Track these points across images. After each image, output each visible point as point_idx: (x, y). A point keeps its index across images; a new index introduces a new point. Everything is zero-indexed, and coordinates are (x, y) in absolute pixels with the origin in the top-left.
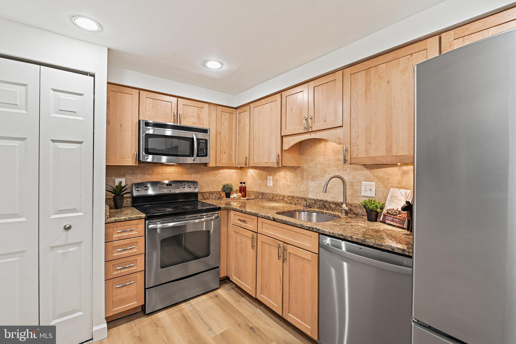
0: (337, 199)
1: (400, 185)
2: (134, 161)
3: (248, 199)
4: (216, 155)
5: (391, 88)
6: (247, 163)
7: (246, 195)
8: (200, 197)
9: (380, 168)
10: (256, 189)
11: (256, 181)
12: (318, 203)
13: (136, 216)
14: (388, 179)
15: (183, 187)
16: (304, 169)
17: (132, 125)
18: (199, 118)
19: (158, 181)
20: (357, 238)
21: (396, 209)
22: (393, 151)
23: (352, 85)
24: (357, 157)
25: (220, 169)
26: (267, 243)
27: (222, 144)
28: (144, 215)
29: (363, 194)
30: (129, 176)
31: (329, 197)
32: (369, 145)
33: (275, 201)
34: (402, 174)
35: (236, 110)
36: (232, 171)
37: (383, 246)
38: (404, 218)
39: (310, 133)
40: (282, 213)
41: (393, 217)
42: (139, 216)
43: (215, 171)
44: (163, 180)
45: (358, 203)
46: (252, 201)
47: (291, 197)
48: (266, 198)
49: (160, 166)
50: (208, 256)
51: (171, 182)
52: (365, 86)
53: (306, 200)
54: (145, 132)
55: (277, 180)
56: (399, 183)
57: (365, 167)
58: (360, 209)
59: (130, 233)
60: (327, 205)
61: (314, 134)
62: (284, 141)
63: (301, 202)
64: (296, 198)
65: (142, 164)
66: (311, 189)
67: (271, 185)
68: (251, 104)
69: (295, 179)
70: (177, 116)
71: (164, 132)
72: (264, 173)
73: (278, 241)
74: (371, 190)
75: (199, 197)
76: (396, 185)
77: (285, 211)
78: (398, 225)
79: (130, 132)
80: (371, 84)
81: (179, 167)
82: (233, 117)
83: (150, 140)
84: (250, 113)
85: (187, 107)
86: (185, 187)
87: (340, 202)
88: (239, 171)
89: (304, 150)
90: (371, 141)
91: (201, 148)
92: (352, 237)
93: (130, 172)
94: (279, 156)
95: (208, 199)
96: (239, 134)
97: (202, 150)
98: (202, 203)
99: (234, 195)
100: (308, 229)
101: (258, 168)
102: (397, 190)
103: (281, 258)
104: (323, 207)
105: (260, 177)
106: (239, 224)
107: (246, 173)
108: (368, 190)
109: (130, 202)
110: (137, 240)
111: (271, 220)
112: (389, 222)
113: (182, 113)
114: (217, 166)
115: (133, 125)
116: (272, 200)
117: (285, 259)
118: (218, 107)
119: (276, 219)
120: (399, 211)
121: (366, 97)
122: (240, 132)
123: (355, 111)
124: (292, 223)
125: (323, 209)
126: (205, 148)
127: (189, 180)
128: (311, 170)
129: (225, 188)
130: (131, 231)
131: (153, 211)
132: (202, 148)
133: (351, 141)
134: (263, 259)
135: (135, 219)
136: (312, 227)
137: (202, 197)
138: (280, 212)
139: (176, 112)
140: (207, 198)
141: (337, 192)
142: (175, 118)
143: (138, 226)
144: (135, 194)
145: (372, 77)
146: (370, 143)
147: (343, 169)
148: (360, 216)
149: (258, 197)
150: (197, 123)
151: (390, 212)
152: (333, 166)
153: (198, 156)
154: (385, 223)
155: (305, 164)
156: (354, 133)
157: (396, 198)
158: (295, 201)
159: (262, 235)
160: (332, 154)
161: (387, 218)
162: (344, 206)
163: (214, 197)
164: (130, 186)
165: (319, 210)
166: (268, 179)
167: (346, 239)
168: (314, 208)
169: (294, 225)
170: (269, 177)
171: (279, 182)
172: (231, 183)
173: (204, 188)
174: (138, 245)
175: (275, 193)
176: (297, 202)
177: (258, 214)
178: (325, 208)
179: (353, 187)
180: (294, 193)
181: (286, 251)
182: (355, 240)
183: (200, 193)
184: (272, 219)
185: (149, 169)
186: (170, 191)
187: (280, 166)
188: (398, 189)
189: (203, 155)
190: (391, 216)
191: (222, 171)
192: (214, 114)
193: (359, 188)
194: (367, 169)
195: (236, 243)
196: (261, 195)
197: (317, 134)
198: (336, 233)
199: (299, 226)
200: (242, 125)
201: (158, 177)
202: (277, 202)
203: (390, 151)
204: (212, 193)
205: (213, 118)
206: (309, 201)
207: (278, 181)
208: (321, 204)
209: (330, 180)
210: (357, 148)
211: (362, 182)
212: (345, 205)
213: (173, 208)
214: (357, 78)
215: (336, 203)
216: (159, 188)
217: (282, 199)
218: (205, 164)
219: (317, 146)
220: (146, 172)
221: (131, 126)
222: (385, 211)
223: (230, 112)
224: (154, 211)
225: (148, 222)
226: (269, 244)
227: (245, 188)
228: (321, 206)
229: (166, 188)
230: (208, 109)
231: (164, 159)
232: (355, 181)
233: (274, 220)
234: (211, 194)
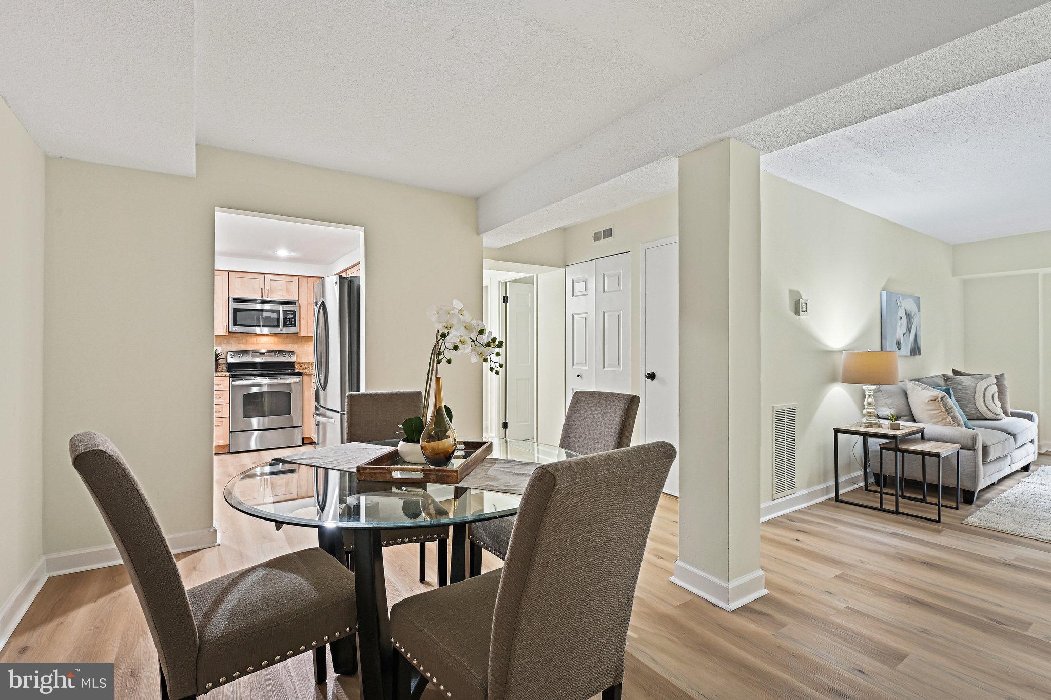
2: (225, 331)
8: (297, 367)
18: (288, 290)
30: (223, 344)
44: (259, 349)
49: (254, 336)
51: (267, 350)
54: (233, 307)
65: (232, 334)
70: (265, 291)
81: (271, 337)
83: (238, 314)
85: (275, 282)
93: (226, 341)
110: (223, 392)
113: (270, 289)
118: (310, 279)
126: (293, 319)
127: (286, 349)
132: (290, 319)
137: (300, 367)
139: (263, 288)
142: (263, 293)
143: (224, 382)
144: (230, 360)
150: (285, 296)
153: (284, 326)
164: (225, 353)
174: (224, 396)
183: (298, 363)
185: (242, 338)
189: (290, 325)
201: (252, 346)
218: (295, 334)
230: (297, 282)
231: (257, 330)
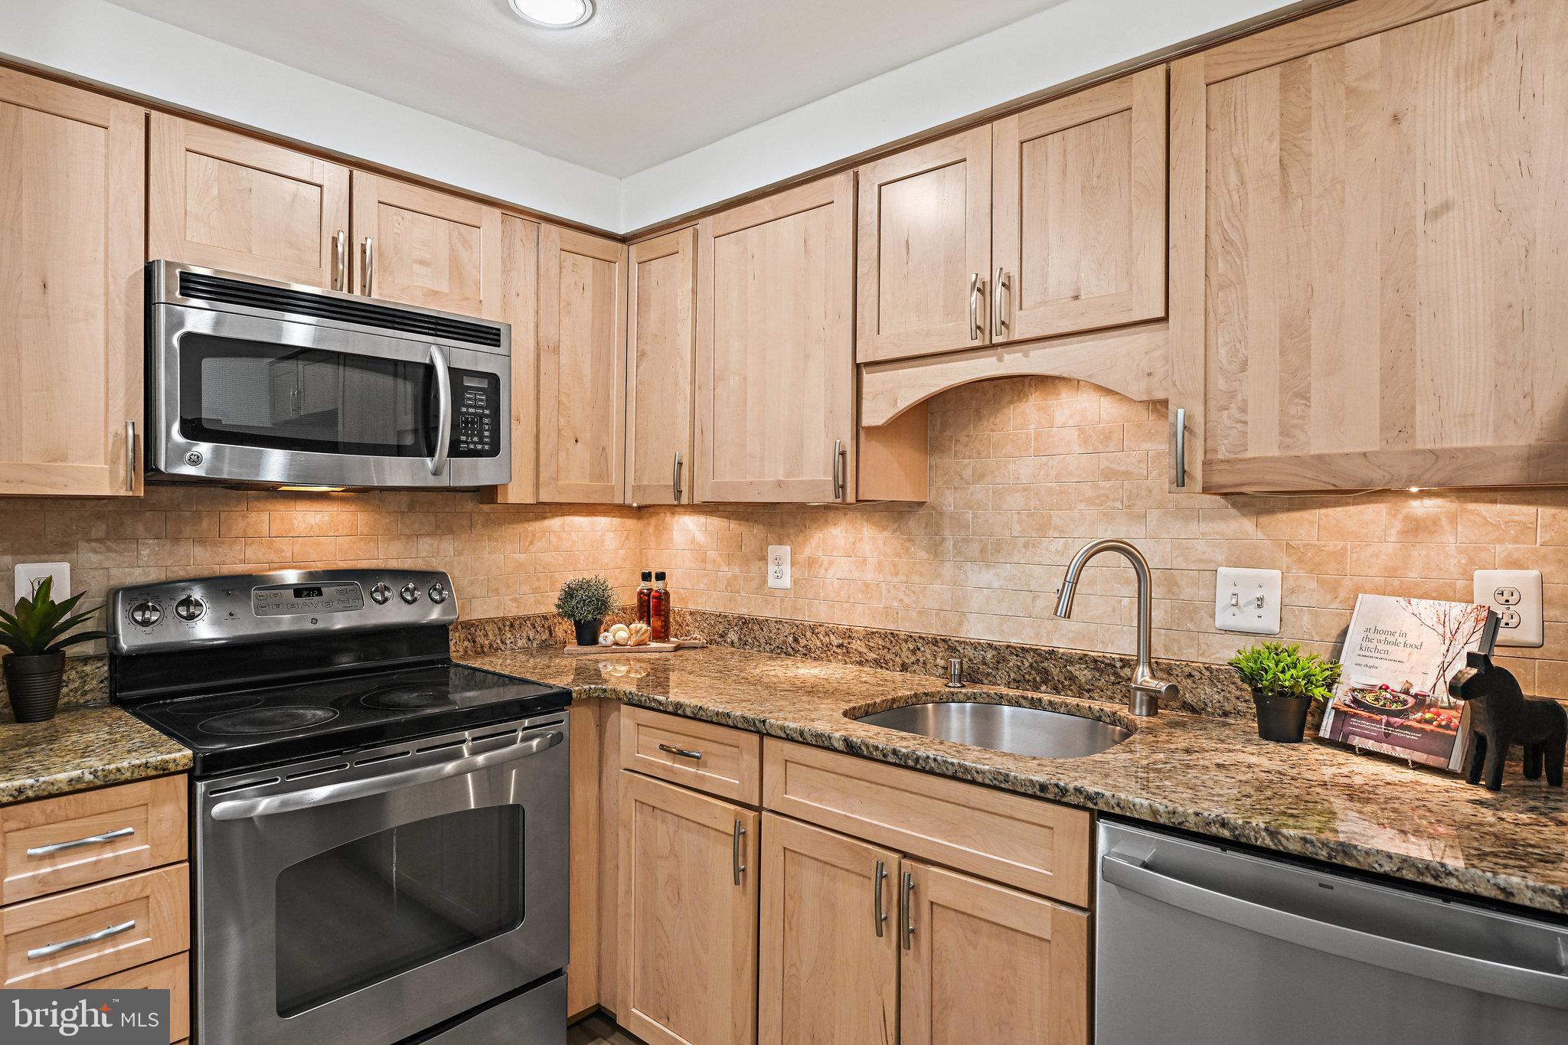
0: (1102, 642)
1: (1396, 582)
2: (122, 473)
3: (678, 648)
4: (538, 450)
5: (1408, 147)
6: (685, 488)
7: (668, 628)
8: (457, 646)
9: (1304, 507)
10: (711, 603)
11: (709, 566)
12: (1013, 661)
13: (137, 762)
14: (1340, 555)
15: (376, 600)
16: (941, 514)
17: (107, 285)
18: (457, 271)
19: (250, 576)
20: (1308, 836)
21: (1398, 688)
22: (1418, 433)
23: (1213, 136)
24: (1240, 456)
25: (548, 514)
26: (812, 858)
27: (563, 398)
28: (183, 755)
29: (1223, 619)
30: (95, 551)
31: (1063, 638)
32: (1297, 404)
33: (807, 654)
34: (1404, 533)
35: (625, 247)
36: (602, 522)
37: (1449, 874)
38: (1447, 727)
39: (1000, 350)
40: (867, 714)
41: (1388, 724)
42: (154, 758)
43: (526, 525)
44: (275, 569)
45: (1201, 659)
46: (700, 655)
47: (884, 636)
48: (762, 641)
49: (257, 499)
50: (511, 926)
51: (312, 575)
52: (1277, 137)
53: (954, 650)
54: (181, 324)
55: (812, 562)
56: (1391, 572)
57: (1234, 505)
58: (1212, 684)
59: (108, 855)
60: (1055, 671)
61: (1020, 355)
62: (865, 389)
63: (929, 656)
64: (906, 641)
65: (162, 489)
66: (976, 601)
67: (786, 582)
68: (700, 221)
69: (898, 555)
70: (348, 258)
71: (279, 331)
72: (750, 534)
73: (870, 847)
74: (1260, 602)
75: (451, 644)
76: (1379, 581)
77: (875, 703)
78: (1420, 757)
79: (98, 325)
80: (1309, 128)
81: (353, 508)
82: (611, 278)
83: (208, 365)
84: (695, 261)
85: (400, 218)
86: (386, 600)
87: (1118, 656)
88: (631, 523)
89: (943, 430)
90: (1310, 383)
91: (468, 413)
92: (1280, 833)
93: (99, 531)
94: (843, 454)
95: (497, 650)
96: (642, 355)
97: (473, 422)
98: (466, 672)
99: (617, 633)
100: (1038, 793)
101: (721, 508)
102: (1392, 603)
103: (888, 926)
104: (1038, 679)
105: (734, 551)
106: (665, 768)
107: (659, 531)
108: (1248, 604)
109: (102, 682)
110: (144, 887)
111: (835, 750)
112: (1370, 745)
113: (376, 245)
114: (544, 498)
115: (112, 287)
116: (790, 649)
117: (913, 931)
118: (544, 226)
119: (863, 748)
120: (1416, 696)
121: (1285, 187)
122: (647, 348)
123: (1230, 252)
124: (950, 767)
125: (1036, 688)
126: (487, 416)
127: (407, 564)
128: (975, 516)
129: (574, 603)
130: (111, 841)
131: (234, 725)
132: (475, 414)
133: (1210, 386)
134: (791, 929)
135: (136, 776)
136: (1057, 785)
137: (466, 643)
138: (860, 708)
139: (342, 238)
140: (491, 646)
141: (1100, 612)
142: (341, 267)
143: (152, 814)
145: (1315, 95)
146: (1304, 396)
147: (1127, 514)
148: (1208, 714)
149: (722, 636)
150: (446, 295)
151: (1369, 698)
152: (1081, 501)
153: (455, 451)
154: (1350, 749)
155: (947, 492)
156: (1223, 351)
157: (1391, 639)
158: (903, 655)
159: (786, 819)
160: (1076, 448)
161: (1353, 726)
162: (1143, 676)
163: (520, 644)
164: (99, 600)
165: (1018, 693)
166: (771, 558)
167: (1243, 840)
168: (994, 684)
169: (959, 775)
170: (774, 551)
171: (822, 571)
172: (601, 578)
173: (476, 603)
174: (151, 915)
175: (807, 617)
176: (913, 659)
177: (764, 722)
178: (1045, 682)
179: (1176, 590)
180: (896, 621)
181: (915, 893)
182: (1294, 847)
183: (460, 627)
184: (840, 745)
185: (205, 514)
186: (314, 621)
187: (851, 498)
188: (1400, 599)
189: (479, 447)
190: (1378, 717)
191: (555, 523)
192: (525, 258)
193: (1204, 593)
194: (1244, 515)
195: (645, 852)
196: (736, 628)
197: (1032, 354)
198: (1191, 811)
199: (987, 781)
200: (654, 315)
201: (250, 553)
202: (815, 659)
203: (1405, 431)
204: (512, 626)
205: (524, 281)
206: (970, 652)
207: (820, 566)
208: (1027, 664)
209: (1085, 563)
210: (1238, 415)
211: (1220, 569)
212: (1147, 670)
213: (335, 704)
214: (1239, 102)
215: (1095, 661)
216: (256, 608)
217: (840, 646)
218: (487, 494)
219: (1006, 411)
220: (187, 531)
221: (102, 290)
222: (1340, 696)
223: (597, 256)
224: (240, 729)
225: (207, 786)
226: (825, 863)
227: (663, 598)
228: (1027, 676)
229: (293, 605)
230: (499, 234)
231: (275, 464)
232: (1183, 566)
233: (852, 749)
234: (507, 628)
